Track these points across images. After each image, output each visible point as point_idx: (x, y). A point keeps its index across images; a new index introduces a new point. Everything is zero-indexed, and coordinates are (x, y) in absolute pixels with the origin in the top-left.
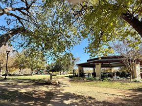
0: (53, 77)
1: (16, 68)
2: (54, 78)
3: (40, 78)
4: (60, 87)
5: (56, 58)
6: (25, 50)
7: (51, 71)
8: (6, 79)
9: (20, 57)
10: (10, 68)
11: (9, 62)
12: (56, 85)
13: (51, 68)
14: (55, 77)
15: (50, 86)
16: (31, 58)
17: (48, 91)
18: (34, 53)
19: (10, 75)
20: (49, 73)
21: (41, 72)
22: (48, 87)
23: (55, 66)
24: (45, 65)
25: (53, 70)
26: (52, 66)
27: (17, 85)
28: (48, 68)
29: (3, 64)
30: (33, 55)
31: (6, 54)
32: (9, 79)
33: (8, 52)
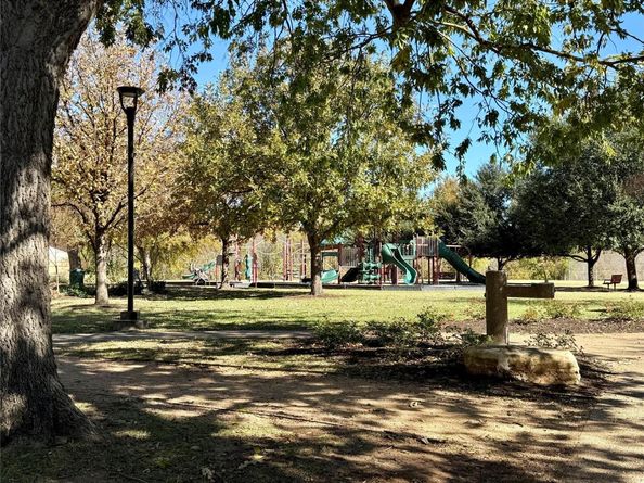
0: (515, 310)
1: (197, 229)
2: (522, 324)
3: (386, 317)
4: (608, 423)
5: (537, 105)
6: (251, 60)
7: (480, 250)
8: (131, 316)
9: (215, 134)
10: (156, 231)
11: (142, 180)
12: (556, 392)
13: (484, 217)
14: (539, 309)
15: (498, 406)
16: (296, 138)
17: (482, 453)
18: (317, 82)
19: (159, 290)
20: (462, 273)
21: (393, 266)
22: (471, 412)
23: (530, 199)
24: (425, 193)
25: (507, 243)
26: (494, 203)
27: (205, 371)
28: (451, 219)
29: (112, 203)
30: (316, 100)
31: (122, 121)
32: (155, 320)
33: (129, 102)
